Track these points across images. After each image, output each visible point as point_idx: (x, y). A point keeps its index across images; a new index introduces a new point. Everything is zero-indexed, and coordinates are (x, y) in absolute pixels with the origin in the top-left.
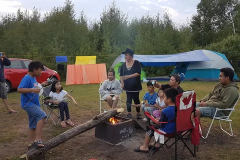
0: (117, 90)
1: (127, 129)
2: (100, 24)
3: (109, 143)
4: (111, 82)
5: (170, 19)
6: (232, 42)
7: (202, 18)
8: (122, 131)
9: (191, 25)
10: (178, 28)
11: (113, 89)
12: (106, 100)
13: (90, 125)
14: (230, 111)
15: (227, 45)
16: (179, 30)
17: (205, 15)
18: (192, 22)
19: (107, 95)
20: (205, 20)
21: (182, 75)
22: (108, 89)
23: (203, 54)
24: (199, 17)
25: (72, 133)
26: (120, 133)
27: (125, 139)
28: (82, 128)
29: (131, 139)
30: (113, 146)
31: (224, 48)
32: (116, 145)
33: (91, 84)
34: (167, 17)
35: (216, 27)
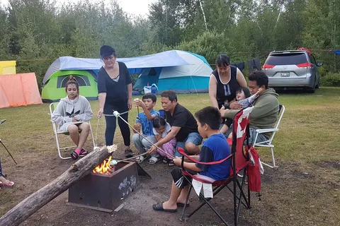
0: (85, 115)
1: (129, 180)
2: (10, 10)
3: (101, 209)
4: (72, 101)
5: (120, 8)
6: (209, 41)
7: (164, 8)
8: (121, 184)
9: (150, 17)
10: (132, 21)
11: (78, 113)
12: (67, 134)
13: (65, 182)
14: (272, 132)
15: (203, 44)
16: (133, 23)
17: (167, 4)
18: (151, 13)
19: (69, 125)
20: (168, 11)
21: (154, 86)
22: (68, 114)
23: (177, 56)
24: (160, 5)
25: (34, 203)
26: (120, 188)
27: (126, 197)
28: (51, 191)
29: (136, 195)
30: (110, 213)
31: (200, 48)
32: (117, 210)
33: (11, 107)
34: (115, 4)
35: (183, 20)
